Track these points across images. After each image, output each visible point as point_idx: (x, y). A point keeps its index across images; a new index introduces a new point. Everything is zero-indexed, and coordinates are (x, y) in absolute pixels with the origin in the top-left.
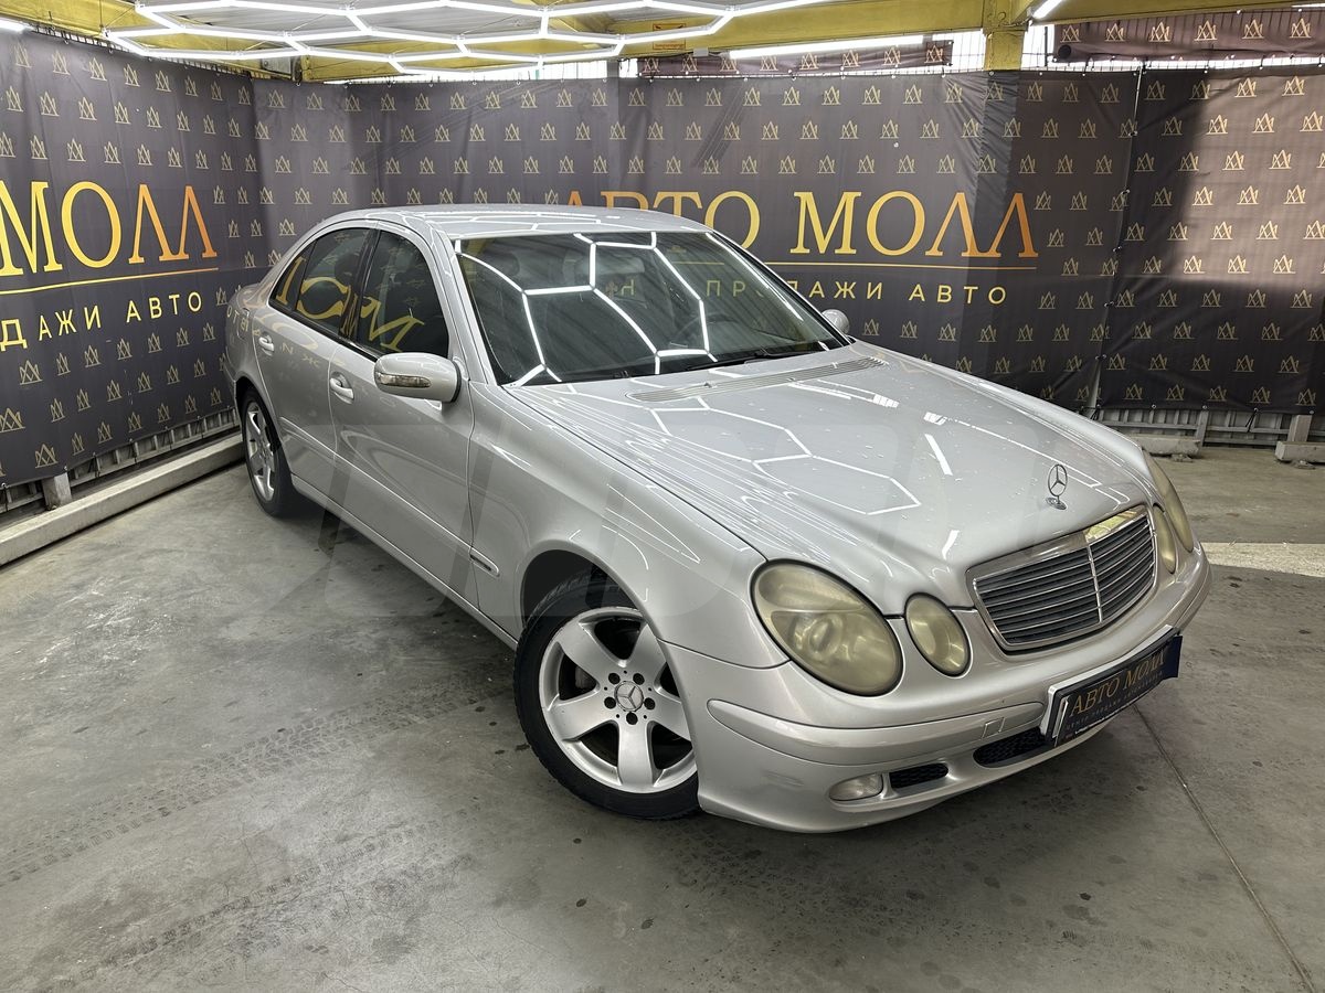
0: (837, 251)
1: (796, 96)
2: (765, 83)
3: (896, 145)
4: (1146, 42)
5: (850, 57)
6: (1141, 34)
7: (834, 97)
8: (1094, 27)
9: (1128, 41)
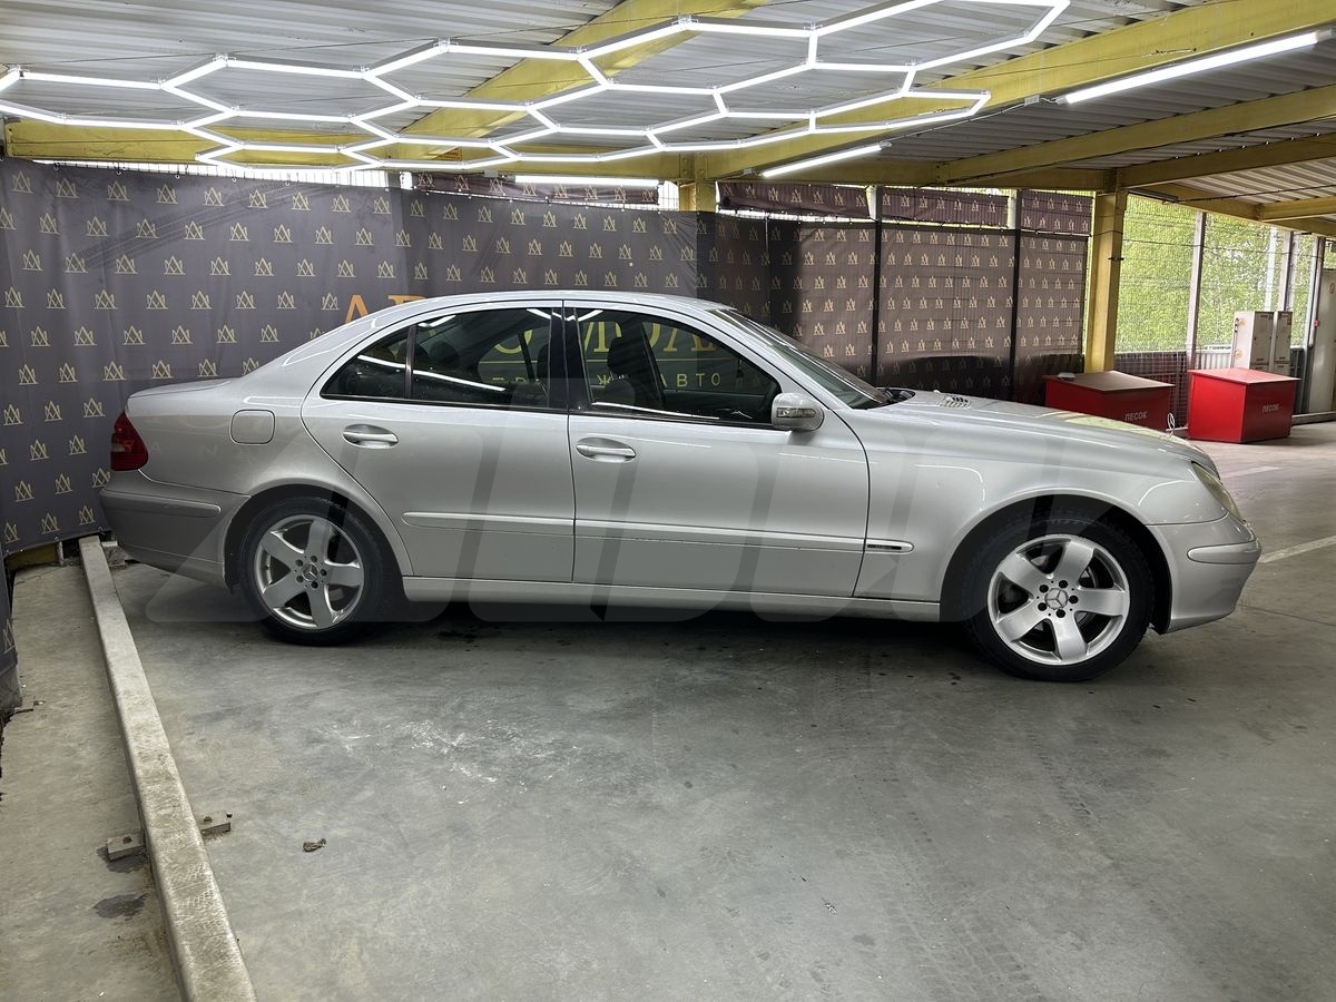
0: (595, 350)
1: (553, 219)
2: (527, 206)
3: (631, 264)
4: (767, 200)
5: (591, 192)
6: (764, 194)
7: (581, 222)
8: (738, 186)
9: (759, 198)
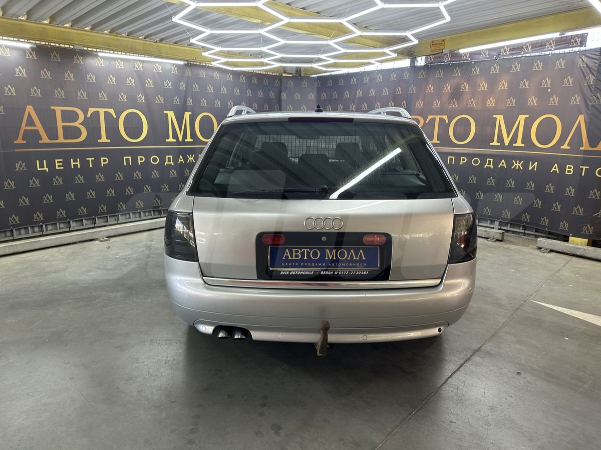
0: (514, 145)
1: (497, 69)
2: (483, 63)
3: (549, 90)
5: (527, 47)
7: (517, 67)
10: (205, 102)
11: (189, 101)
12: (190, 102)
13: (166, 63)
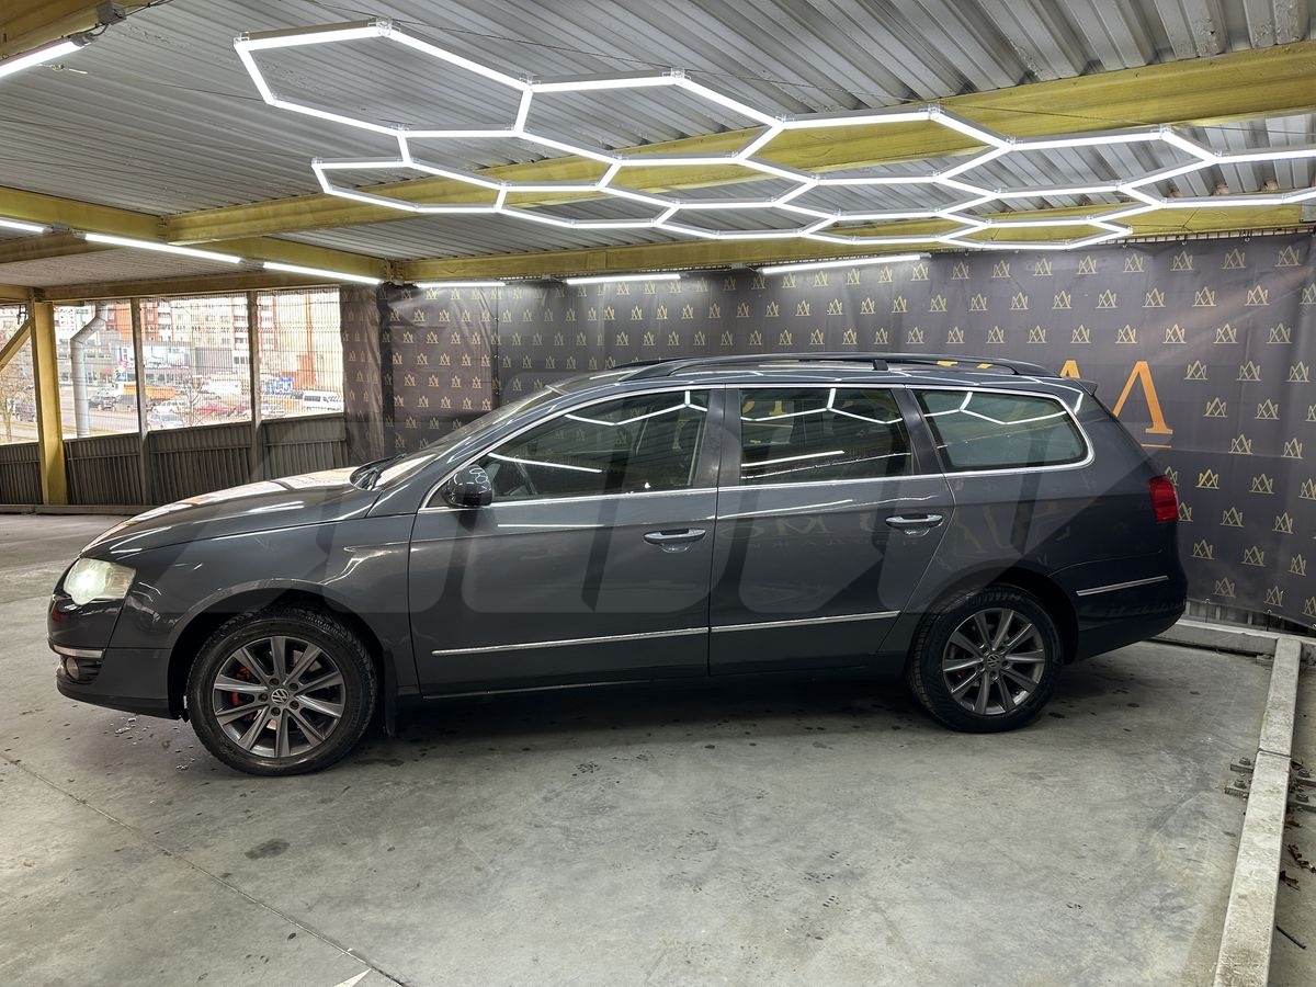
10: (1001, 335)
11: (955, 335)
12: (957, 336)
13: (902, 262)
